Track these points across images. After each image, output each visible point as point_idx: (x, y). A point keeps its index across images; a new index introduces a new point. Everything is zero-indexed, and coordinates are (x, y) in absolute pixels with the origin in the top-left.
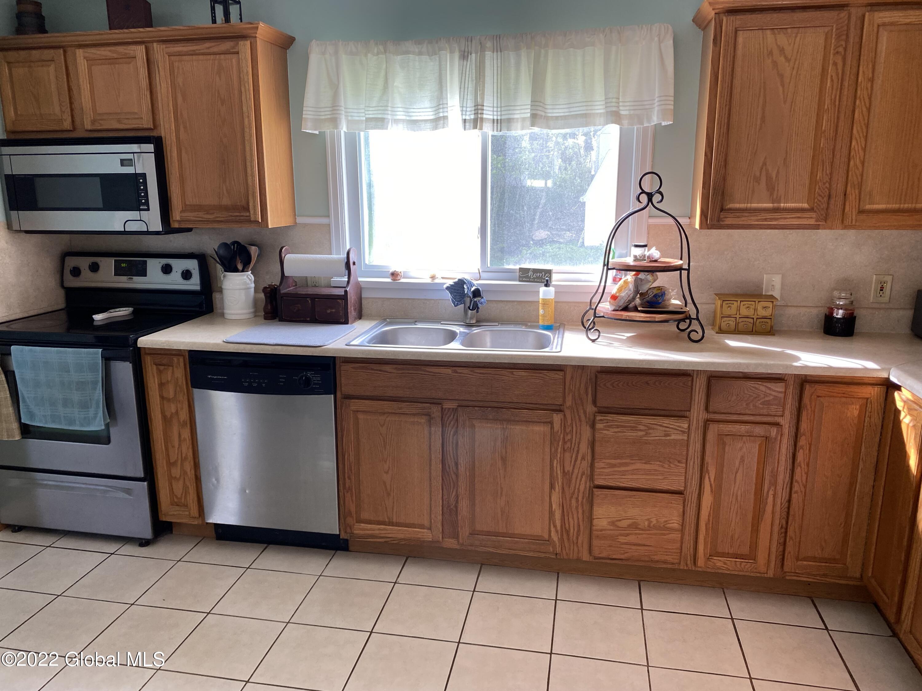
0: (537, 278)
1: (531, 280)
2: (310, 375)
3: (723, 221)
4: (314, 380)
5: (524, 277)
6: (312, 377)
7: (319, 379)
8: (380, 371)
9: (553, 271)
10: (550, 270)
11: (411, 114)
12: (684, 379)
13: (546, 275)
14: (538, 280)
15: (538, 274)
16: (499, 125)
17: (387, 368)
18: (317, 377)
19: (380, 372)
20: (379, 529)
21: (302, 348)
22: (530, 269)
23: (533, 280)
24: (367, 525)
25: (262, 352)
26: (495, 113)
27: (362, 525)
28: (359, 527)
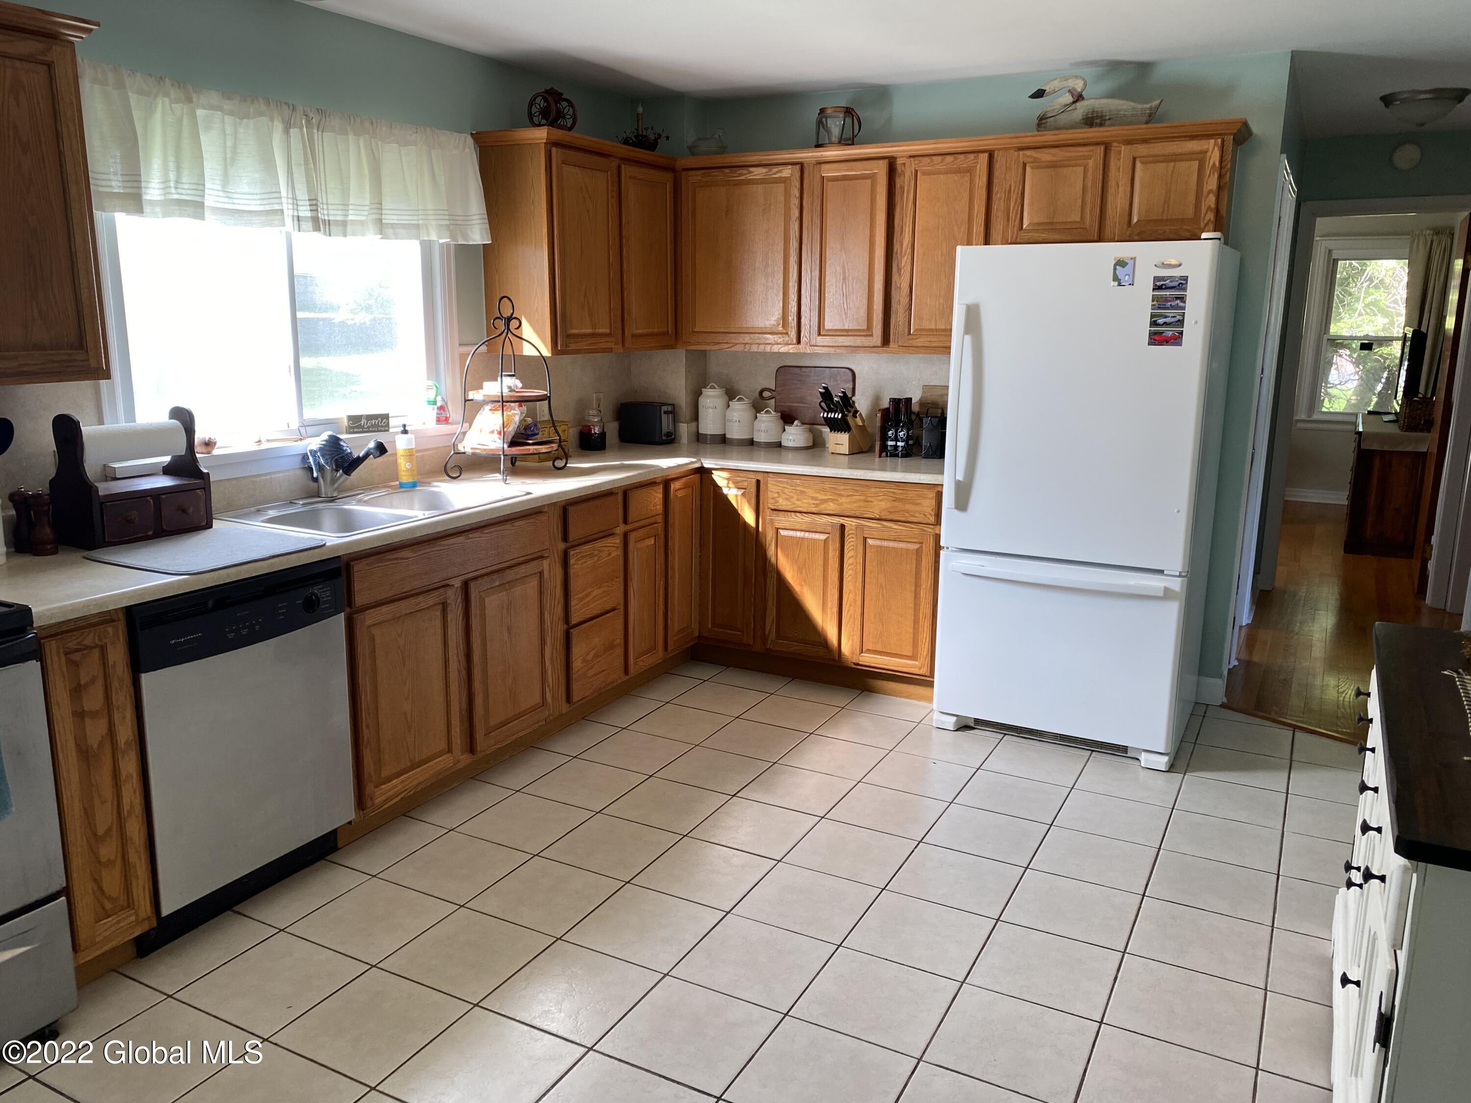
0: (372, 426)
1: (364, 430)
2: (318, 591)
3: (569, 346)
4: (323, 598)
5: (357, 427)
6: (320, 592)
7: (328, 593)
8: (396, 559)
9: (390, 416)
10: (388, 414)
11: (235, 201)
12: (610, 498)
13: (384, 421)
14: (374, 429)
15: (373, 422)
16: (327, 227)
17: (404, 554)
18: (325, 591)
19: (396, 562)
20: (403, 782)
21: (306, 553)
22: (362, 416)
23: (367, 430)
24: (387, 785)
25: (254, 575)
26: (326, 212)
27: (383, 787)
28: (380, 792)
